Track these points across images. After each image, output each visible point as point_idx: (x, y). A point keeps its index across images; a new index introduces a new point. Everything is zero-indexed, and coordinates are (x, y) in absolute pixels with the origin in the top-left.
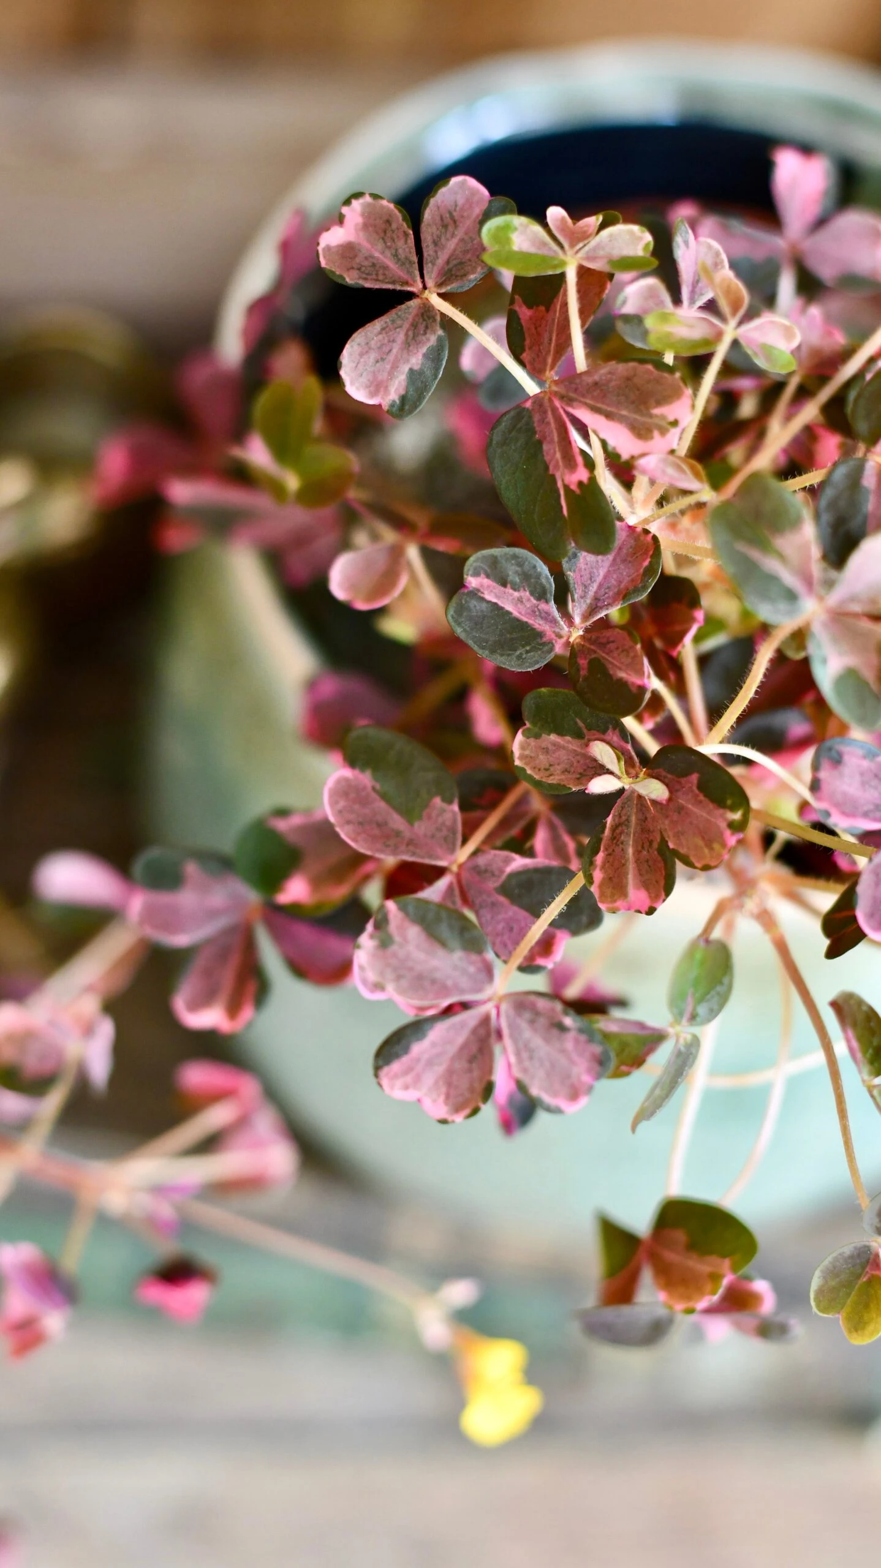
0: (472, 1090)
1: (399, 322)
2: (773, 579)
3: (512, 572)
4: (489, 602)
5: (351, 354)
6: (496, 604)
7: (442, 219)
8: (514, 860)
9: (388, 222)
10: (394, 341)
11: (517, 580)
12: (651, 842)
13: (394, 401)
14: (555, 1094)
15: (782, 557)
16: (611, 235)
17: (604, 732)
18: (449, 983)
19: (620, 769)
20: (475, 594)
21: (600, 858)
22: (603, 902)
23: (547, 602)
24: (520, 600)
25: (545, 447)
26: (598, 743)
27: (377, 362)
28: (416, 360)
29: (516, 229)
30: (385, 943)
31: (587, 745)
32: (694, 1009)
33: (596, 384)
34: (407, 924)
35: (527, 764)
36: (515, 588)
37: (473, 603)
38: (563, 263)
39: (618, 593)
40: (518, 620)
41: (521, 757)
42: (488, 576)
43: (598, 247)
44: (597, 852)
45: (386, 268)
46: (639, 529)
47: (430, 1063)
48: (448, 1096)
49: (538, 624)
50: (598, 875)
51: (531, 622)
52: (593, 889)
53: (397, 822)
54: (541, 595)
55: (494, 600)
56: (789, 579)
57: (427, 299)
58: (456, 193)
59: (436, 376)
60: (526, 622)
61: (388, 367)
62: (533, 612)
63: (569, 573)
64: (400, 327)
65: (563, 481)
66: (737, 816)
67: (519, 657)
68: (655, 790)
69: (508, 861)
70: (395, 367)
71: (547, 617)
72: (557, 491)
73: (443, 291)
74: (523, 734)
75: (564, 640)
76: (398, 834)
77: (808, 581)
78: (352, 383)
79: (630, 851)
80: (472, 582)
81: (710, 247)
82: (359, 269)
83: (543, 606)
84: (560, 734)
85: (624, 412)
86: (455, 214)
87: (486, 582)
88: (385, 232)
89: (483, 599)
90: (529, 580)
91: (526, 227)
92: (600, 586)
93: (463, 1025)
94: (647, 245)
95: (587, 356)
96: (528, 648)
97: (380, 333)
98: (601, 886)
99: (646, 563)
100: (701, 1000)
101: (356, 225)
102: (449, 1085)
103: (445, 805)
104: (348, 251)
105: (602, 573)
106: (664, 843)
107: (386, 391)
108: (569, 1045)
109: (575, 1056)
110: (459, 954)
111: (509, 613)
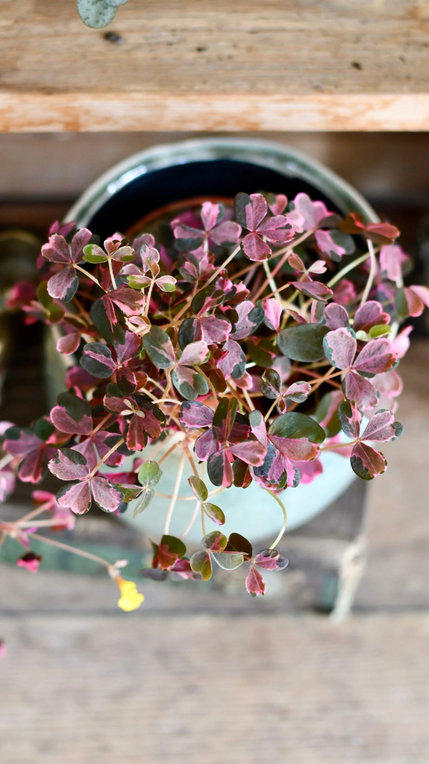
0: (85, 505)
1: (64, 274)
2: (162, 356)
3: (98, 349)
4: (92, 358)
5: (50, 284)
6: (94, 358)
7: (77, 242)
8: (107, 434)
9: (62, 242)
10: (63, 280)
11: (99, 351)
12: (141, 430)
13: (63, 298)
14: (107, 506)
15: (164, 350)
16: (122, 250)
17: (128, 396)
18: (74, 474)
19: (132, 408)
20: (88, 356)
21: (128, 434)
22: (129, 447)
23: (109, 358)
24: (101, 357)
25: (107, 312)
26: (125, 399)
27: (58, 286)
28: (69, 285)
29: (93, 248)
30: (57, 462)
31: (123, 400)
32: (150, 481)
33: (119, 293)
34: (64, 456)
35: (107, 405)
36: (100, 354)
37: (87, 359)
38: (107, 259)
39: (131, 355)
40: (101, 363)
41: (106, 403)
42: (91, 351)
43: (118, 253)
44: (127, 432)
45: (61, 256)
46: (137, 335)
47: (72, 497)
48: (78, 507)
49: (107, 364)
50: (128, 439)
51: (105, 364)
52: (127, 443)
53: (73, 422)
54: (107, 356)
55: (94, 357)
56: (166, 356)
57: (73, 266)
58: (82, 233)
59: (75, 289)
60: (104, 364)
61: (61, 287)
62: (106, 361)
63: (116, 349)
64: (64, 275)
65: (112, 322)
66: (163, 423)
67: (102, 374)
68: (141, 414)
69: (106, 434)
70: (63, 287)
71: (110, 362)
72: (110, 325)
73: (78, 264)
74: (106, 396)
75: (115, 369)
76: (73, 426)
77: (172, 357)
78: (51, 292)
79: (136, 432)
80: (86, 352)
81: (154, 251)
82: (53, 257)
83: (108, 359)
84: (116, 396)
85: (128, 302)
86: (81, 240)
87: (90, 352)
88: (61, 245)
89: (90, 357)
90: (103, 351)
91: (96, 248)
92: (126, 352)
93: (81, 486)
94: (133, 252)
95: (117, 285)
96: (105, 371)
97: (58, 277)
98: (129, 442)
99: (139, 345)
100: (151, 479)
101: (53, 243)
102: (78, 503)
103: (87, 417)
104: (50, 251)
105: (126, 349)
106: (144, 430)
107: (61, 295)
108: (111, 492)
109: (113, 495)
110: (79, 465)
111: (98, 361)
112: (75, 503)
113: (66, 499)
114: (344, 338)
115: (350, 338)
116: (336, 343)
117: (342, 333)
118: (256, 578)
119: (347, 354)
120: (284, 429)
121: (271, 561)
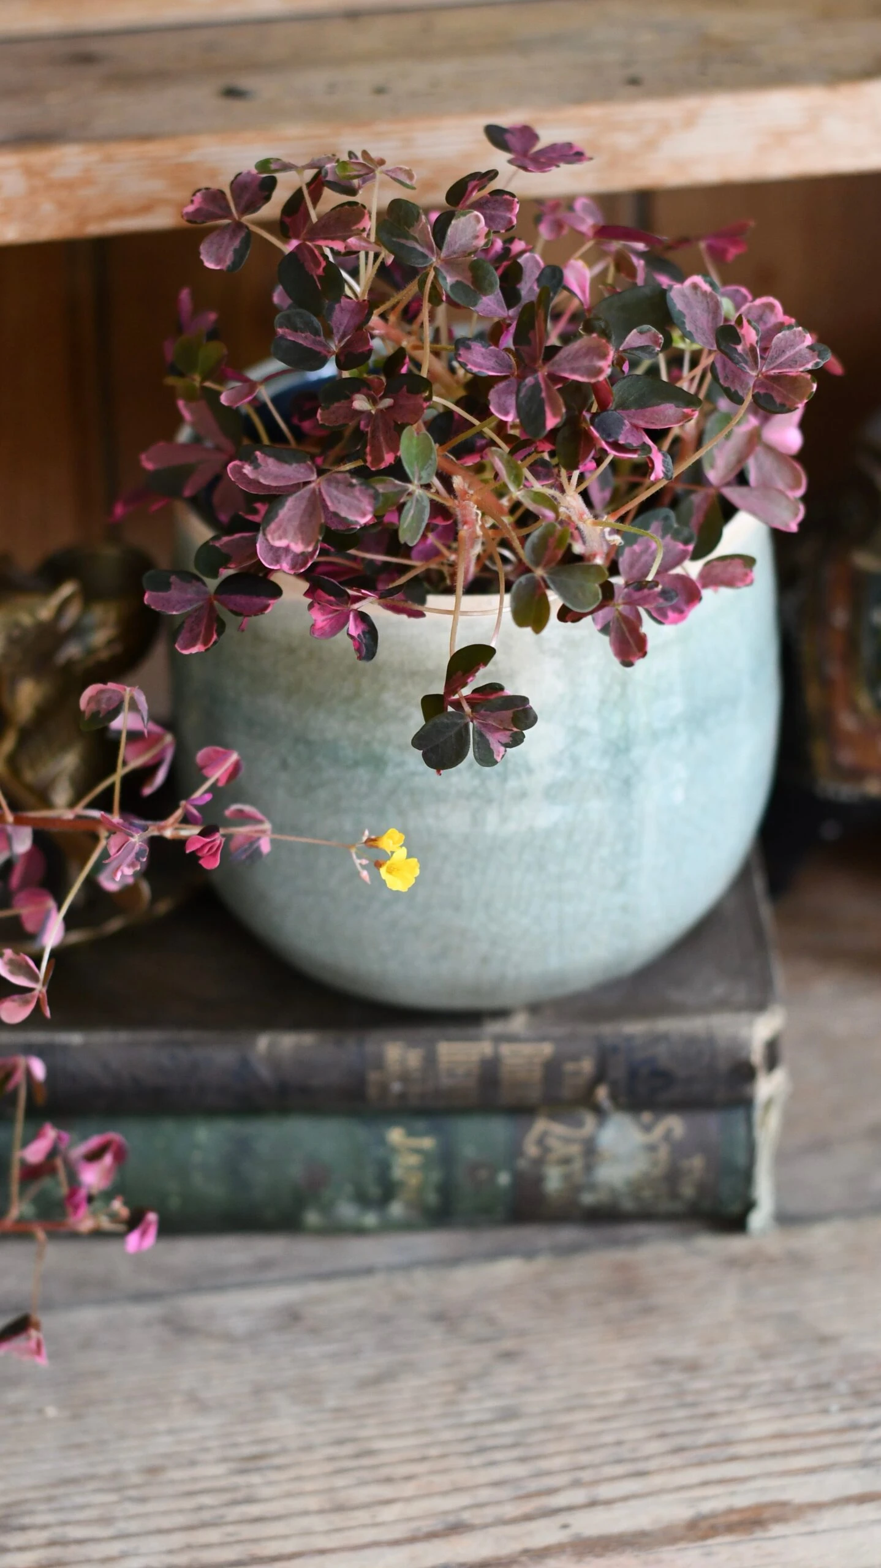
0: (314, 532)
3: (299, 323)
4: (290, 340)
5: (204, 249)
6: (294, 341)
7: (240, 187)
9: (215, 196)
10: (224, 240)
11: (303, 327)
12: (389, 427)
13: (229, 265)
14: (359, 518)
17: (359, 390)
18: (292, 476)
19: (370, 405)
20: (282, 337)
22: (373, 467)
23: (320, 336)
24: (306, 338)
25: (305, 265)
26: (357, 397)
27: (218, 248)
28: (236, 245)
30: (257, 466)
32: (420, 474)
33: (323, 226)
34: (267, 458)
36: (302, 332)
37: (282, 342)
40: (306, 347)
41: (321, 420)
42: (288, 328)
44: (366, 448)
45: (216, 214)
47: (289, 520)
48: (301, 539)
49: (318, 348)
50: (369, 458)
51: (314, 348)
52: (368, 464)
54: (316, 333)
55: (293, 339)
58: (246, 178)
59: (247, 249)
60: (311, 348)
61: (223, 250)
62: (314, 343)
63: (329, 320)
64: (226, 233)
65: (316, 273)
66: (427, 394)
68: (387, 403)
70: (227, 249)
71: (321, 343)
72: (315, 280)
74: (321, 409)
78: (207, 261)
79: (382, 438)
80: (280, 331)
82: (203, 218)
83: (318, 338)
84: (338, 400)
86: (247, 185)
87: (287, 330)
88: (214, 200)
89: (287, 340)
90: (308, 325)
92: (345, 327)
93: (303, 495)
96: (314, 360)
97: (217, 237)
100: (422, 468)
101: (200, 202)
102: (302, 533)
104: (197, 211)
105: (345, 322)
106: (396, 423)
107: (225, 262)
108: (357, 493)
109: (361, 498)
110: (294, 465)
111: (301, 344)
112: (295, 534)
113: (279, 527)
114: (700, 297)
115: (711, 293)
116: (688, 304)
117: (695, 287)
118: (627, 634)
119: (710, 325)
120: (631, 399)
121: (649, 595)
